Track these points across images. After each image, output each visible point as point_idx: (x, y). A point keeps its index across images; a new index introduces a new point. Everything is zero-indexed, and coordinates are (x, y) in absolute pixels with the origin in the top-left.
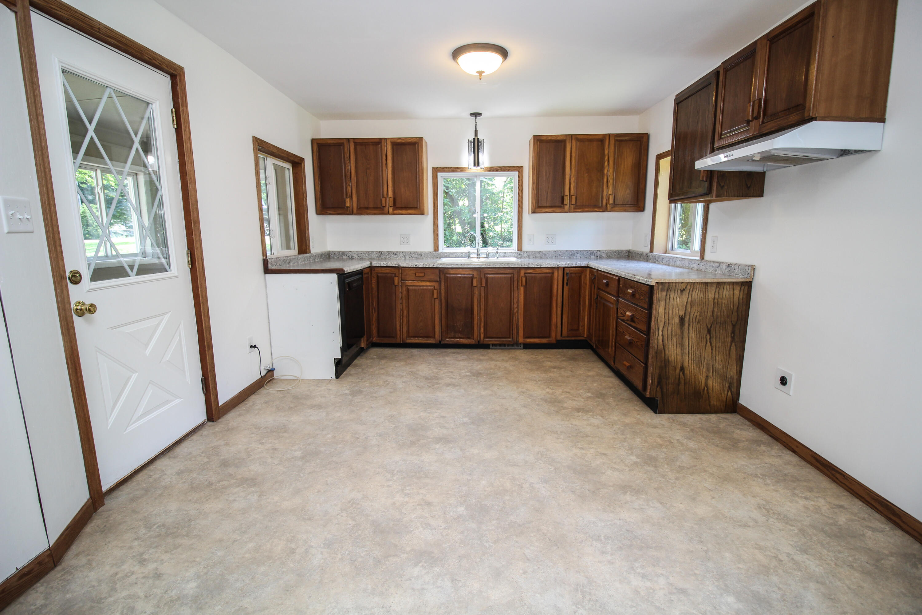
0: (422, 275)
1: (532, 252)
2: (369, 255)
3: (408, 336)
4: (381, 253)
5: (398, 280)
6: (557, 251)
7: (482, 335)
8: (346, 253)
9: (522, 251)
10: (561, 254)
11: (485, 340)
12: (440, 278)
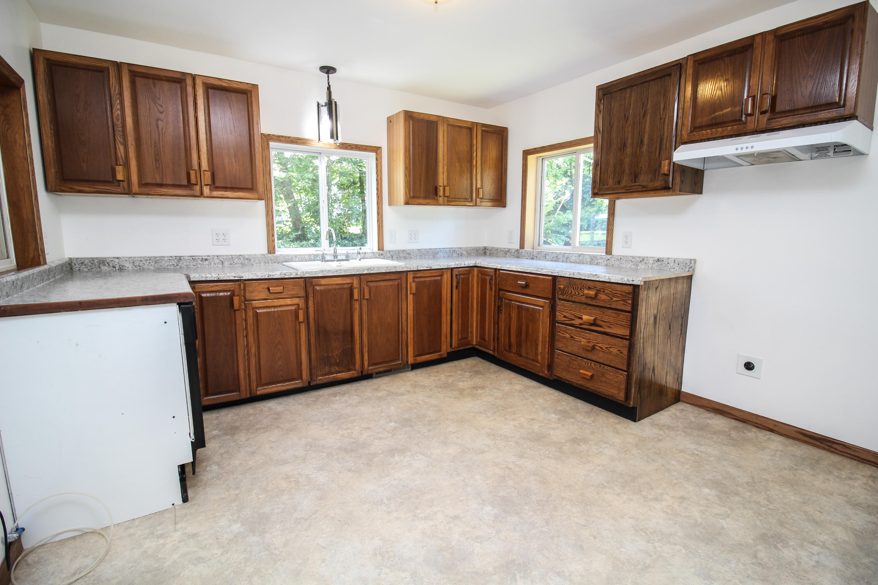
0: (280, 289)
1: (395, 251)
2: (156, 263)
3: (260, 384)
4: (180, 259)
5: (239, 301)
6: (421, 249)
7: (366, 363)
8: (108, 261)
9: (383, 250)
10: (425, 252)
11: (370, 368)
12: (306, 292)
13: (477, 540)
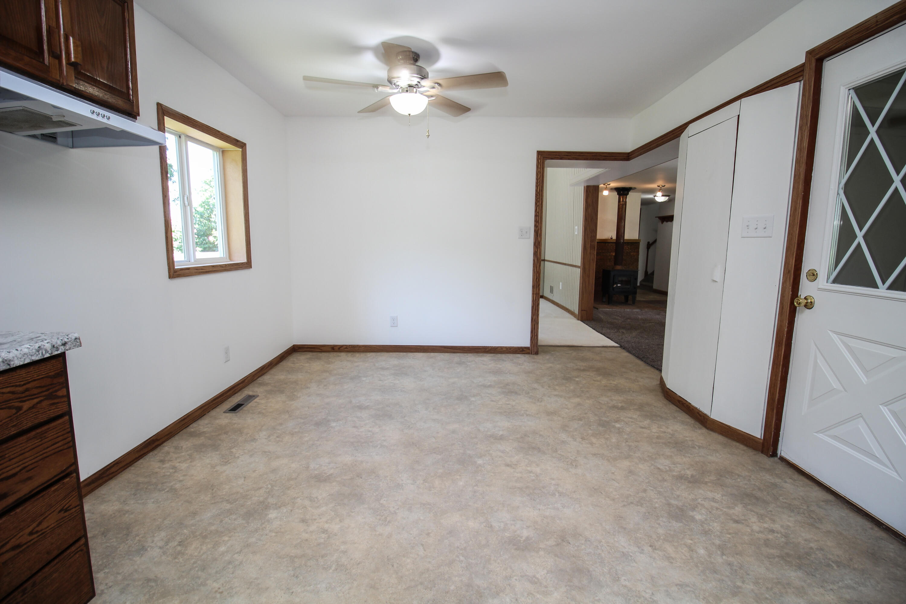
13: (536, 580)
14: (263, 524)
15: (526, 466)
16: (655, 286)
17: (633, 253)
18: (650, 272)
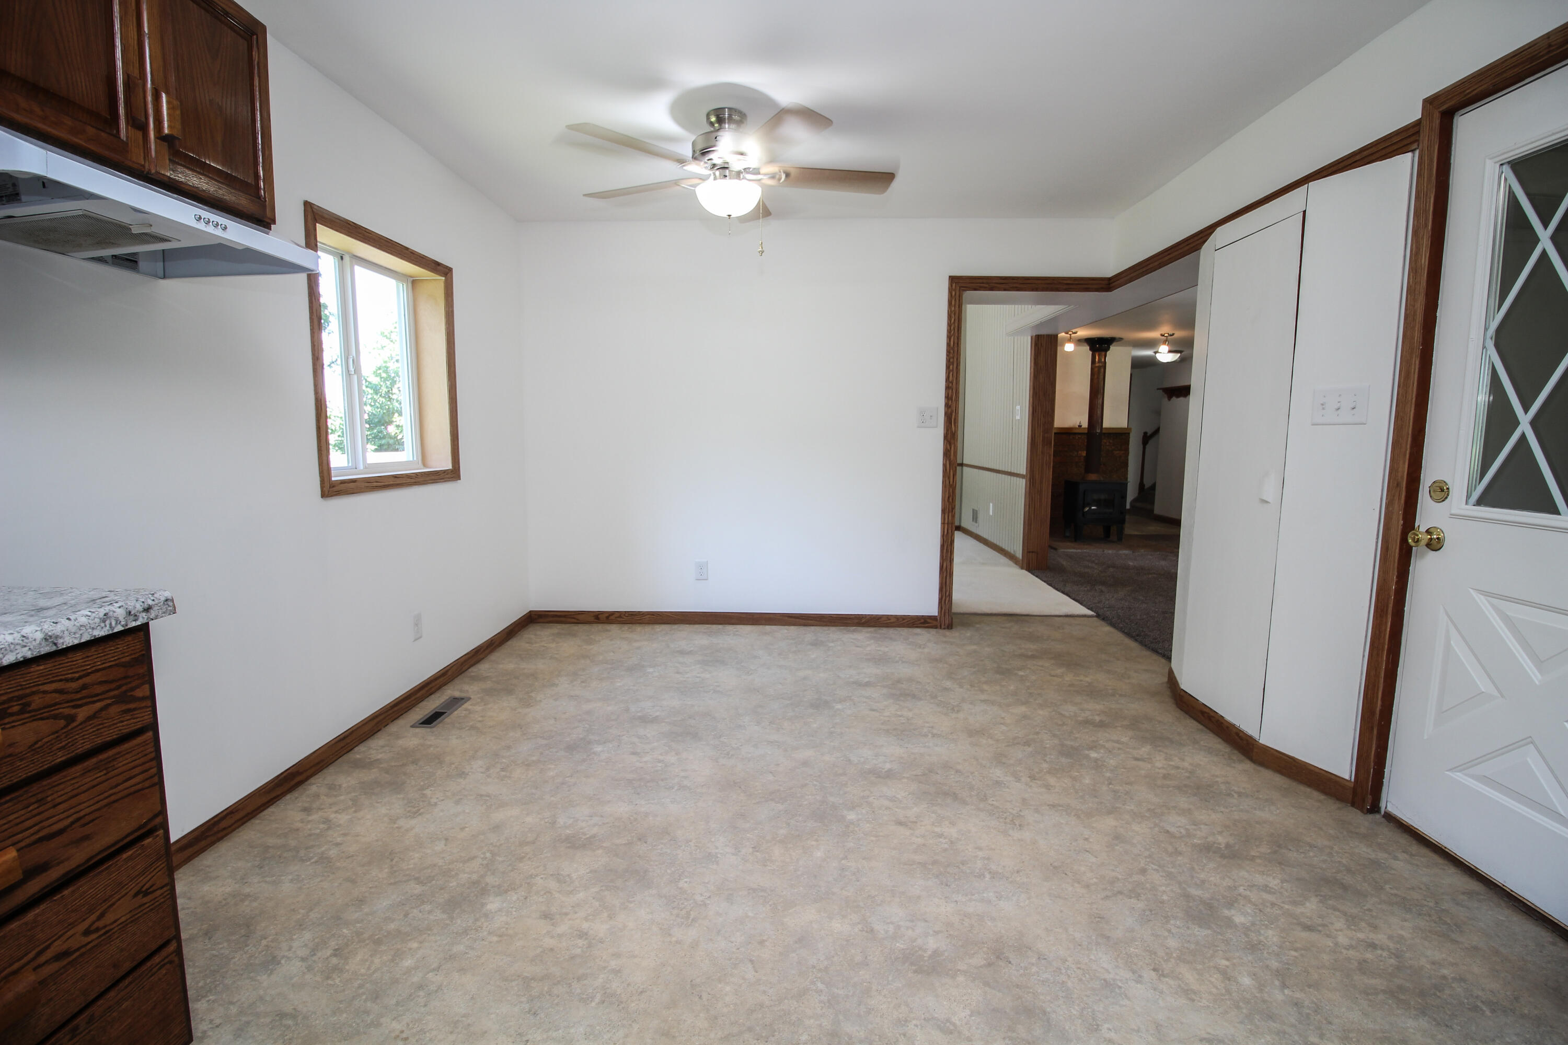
13: (951, 1027)
14: (477, 920)
15: (933, 824)
16: (1158, 510)
17: (1118, 452)
18: (1147, 484)
